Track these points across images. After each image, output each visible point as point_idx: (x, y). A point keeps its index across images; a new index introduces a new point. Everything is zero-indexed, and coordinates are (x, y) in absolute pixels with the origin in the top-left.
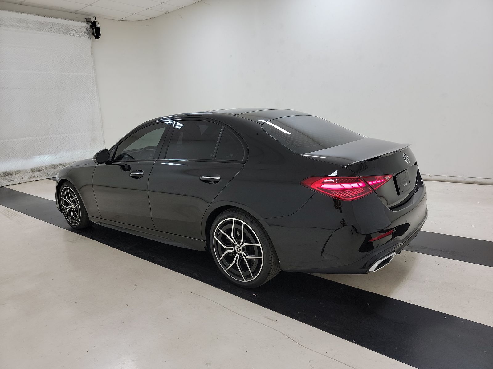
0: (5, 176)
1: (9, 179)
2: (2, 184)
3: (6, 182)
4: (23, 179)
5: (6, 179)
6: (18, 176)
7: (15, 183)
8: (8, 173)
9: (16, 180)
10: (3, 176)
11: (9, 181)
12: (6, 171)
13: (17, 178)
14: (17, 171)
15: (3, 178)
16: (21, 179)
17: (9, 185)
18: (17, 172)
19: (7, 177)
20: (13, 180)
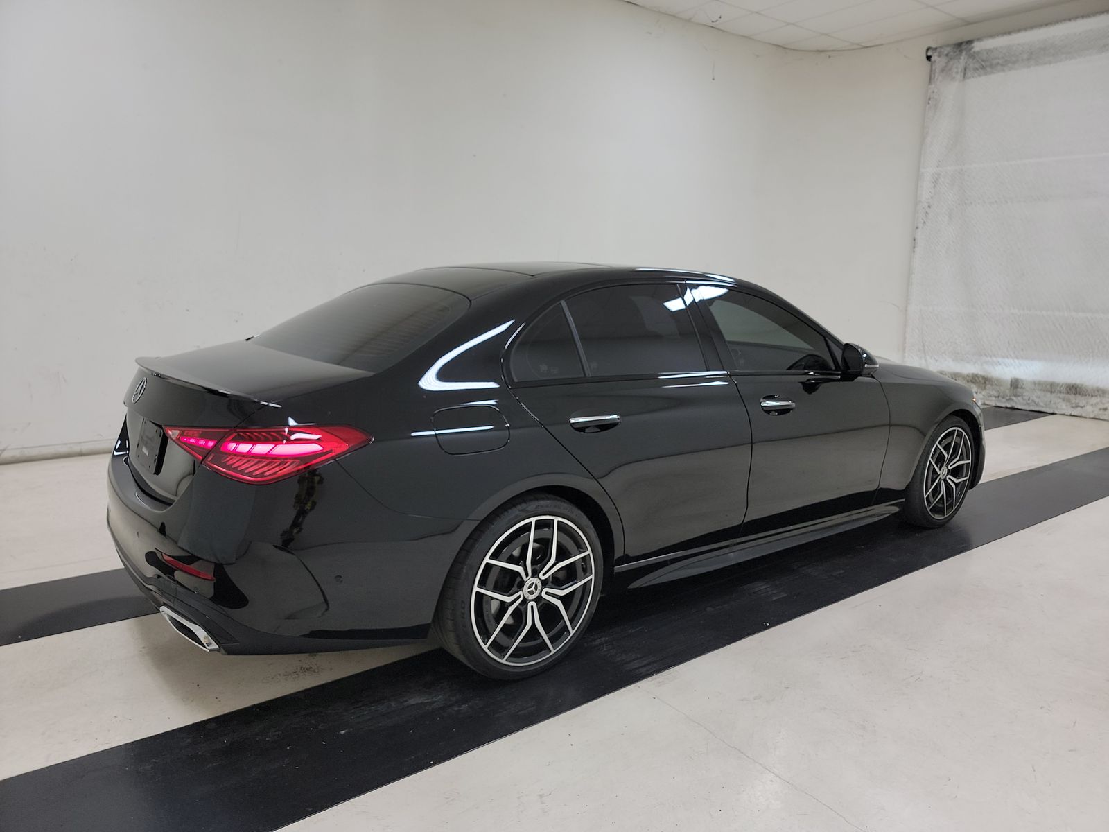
0: (1068, 393)
1: (1074, 401)
2: (1057, 408)
3: (1067, 406)
4: (1106, 413)
5: (1069, 401)
6: (1095, 401)
7: (1083, 415)
8: (1076, 388)
9: (1089, 408)
10: (1064, 391)
11: (1073, 407)
12: (1074, 382)
13: (1092, 405)
14: (1098, 390)
15: (1062, 395)
16: (1100, 409)
17: (1071, 415)
18: (1096, 392)
19: (1072, 397)
20: (1082, 407)
